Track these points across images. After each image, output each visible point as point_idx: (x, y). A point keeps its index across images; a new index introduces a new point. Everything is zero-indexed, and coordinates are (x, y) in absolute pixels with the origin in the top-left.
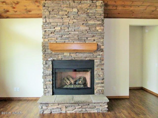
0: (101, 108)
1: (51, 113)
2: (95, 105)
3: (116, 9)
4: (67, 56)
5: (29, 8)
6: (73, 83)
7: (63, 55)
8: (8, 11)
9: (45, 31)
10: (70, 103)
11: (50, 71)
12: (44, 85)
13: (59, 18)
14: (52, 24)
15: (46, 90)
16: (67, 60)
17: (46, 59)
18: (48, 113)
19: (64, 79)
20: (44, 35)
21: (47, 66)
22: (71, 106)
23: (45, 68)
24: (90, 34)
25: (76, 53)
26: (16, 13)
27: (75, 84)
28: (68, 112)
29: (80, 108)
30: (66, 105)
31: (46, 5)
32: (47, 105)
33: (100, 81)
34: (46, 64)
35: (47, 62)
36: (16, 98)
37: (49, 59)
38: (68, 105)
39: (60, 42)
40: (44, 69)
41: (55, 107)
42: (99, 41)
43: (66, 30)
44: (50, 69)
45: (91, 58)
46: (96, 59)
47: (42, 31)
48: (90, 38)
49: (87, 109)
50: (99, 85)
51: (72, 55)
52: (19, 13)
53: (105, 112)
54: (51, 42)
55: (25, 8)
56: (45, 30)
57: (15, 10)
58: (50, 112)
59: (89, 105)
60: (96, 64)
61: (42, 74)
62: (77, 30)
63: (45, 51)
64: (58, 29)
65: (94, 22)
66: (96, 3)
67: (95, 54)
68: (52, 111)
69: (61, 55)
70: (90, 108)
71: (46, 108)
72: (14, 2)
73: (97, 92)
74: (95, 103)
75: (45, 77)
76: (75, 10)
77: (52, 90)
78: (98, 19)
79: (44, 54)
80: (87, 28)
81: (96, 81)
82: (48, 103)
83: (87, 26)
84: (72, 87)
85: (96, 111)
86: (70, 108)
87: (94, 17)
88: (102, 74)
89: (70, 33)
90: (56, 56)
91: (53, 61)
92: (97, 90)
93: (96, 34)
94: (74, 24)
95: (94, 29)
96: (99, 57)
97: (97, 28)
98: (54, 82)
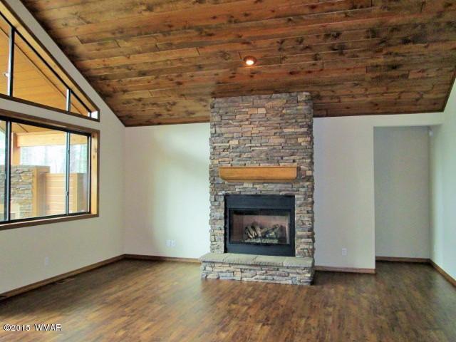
0: (298, 277)
1: (218, 278)
2: (288, 270)
3: (340, 102)
4: (248, 188)
5: (191, 109)
6: (260, 235)
7: (242, 187)
8: (160, 115)
9: (214, 148)
10: (247, 265)
11: (221, 213)
12: (211, 235)
13: (235, 126)
14: (226, 136)
15: (215, 243)
16: (248, 195)
17: (215, 193)
18: (213, 278)
19: (246, 228)
20: (213, 154)
21: (216, 204)
22: (250, 270)
23: (213, 207)
24: (287, 151)
25: (264, 183)
26: (173, 117)
27: (264, 237)
28: (245, 279)
29: (263, 274)
30: (241, 267)
31: (215, 106)
32: (213, 265)
33: (304, 233)
34: (215, 200)
35: (217, 197)
36: (169, 258)
37: (220, 194)
38: (244, 267)
39: (238, 164)
40: (212, 209)
41: (225, 269)
42: (303, 162)
43: (247, 145)
44: (220, 210)
45: (288, 192)
46: (298, 194)
47: (209, 147)
48: (287, 158)
49: (275, 277)
50: (303, 240)
51: (257, 186)
52: (177, 117)
53: (305, 284)
54: (224, 165)
55: (185, 110)
56: (215, 145)
57: (170, 113)
58: (216, 277)
59: (278, 270)
60: (297, 202)
61: (209, 218)
62: (265, 144)
63: (214, 179)
64: (234, 143)
65: (293, 130)
66: (297, 96)
67: (296, 186)
68: (221, 275)
69: (238, 187)
70: (280, 275)
71: (211, 269)
72: (169, 103)
73: (299, 253)
74: (288, 268)
75: (213, 221)
76: (262, 111)
77: (223, 245)
78: (300, 124)
79: (212, 184)
80: (282, 140)
81: (298, 233)
82: (214, 262)
83: (281, 137)
84: (259, 241)
85: (290, 282)
86: (247, 273)
87: (294, 121)
88: (308, 221)
89: (253, 150)
90: (232, 188)
91: (226, 196)
92: (299, 248)
93: (298, 150)
94: (260, 134)
95: (293, 142)
96: (303, 190)
97: (300, 140)
98: (228, 232)
